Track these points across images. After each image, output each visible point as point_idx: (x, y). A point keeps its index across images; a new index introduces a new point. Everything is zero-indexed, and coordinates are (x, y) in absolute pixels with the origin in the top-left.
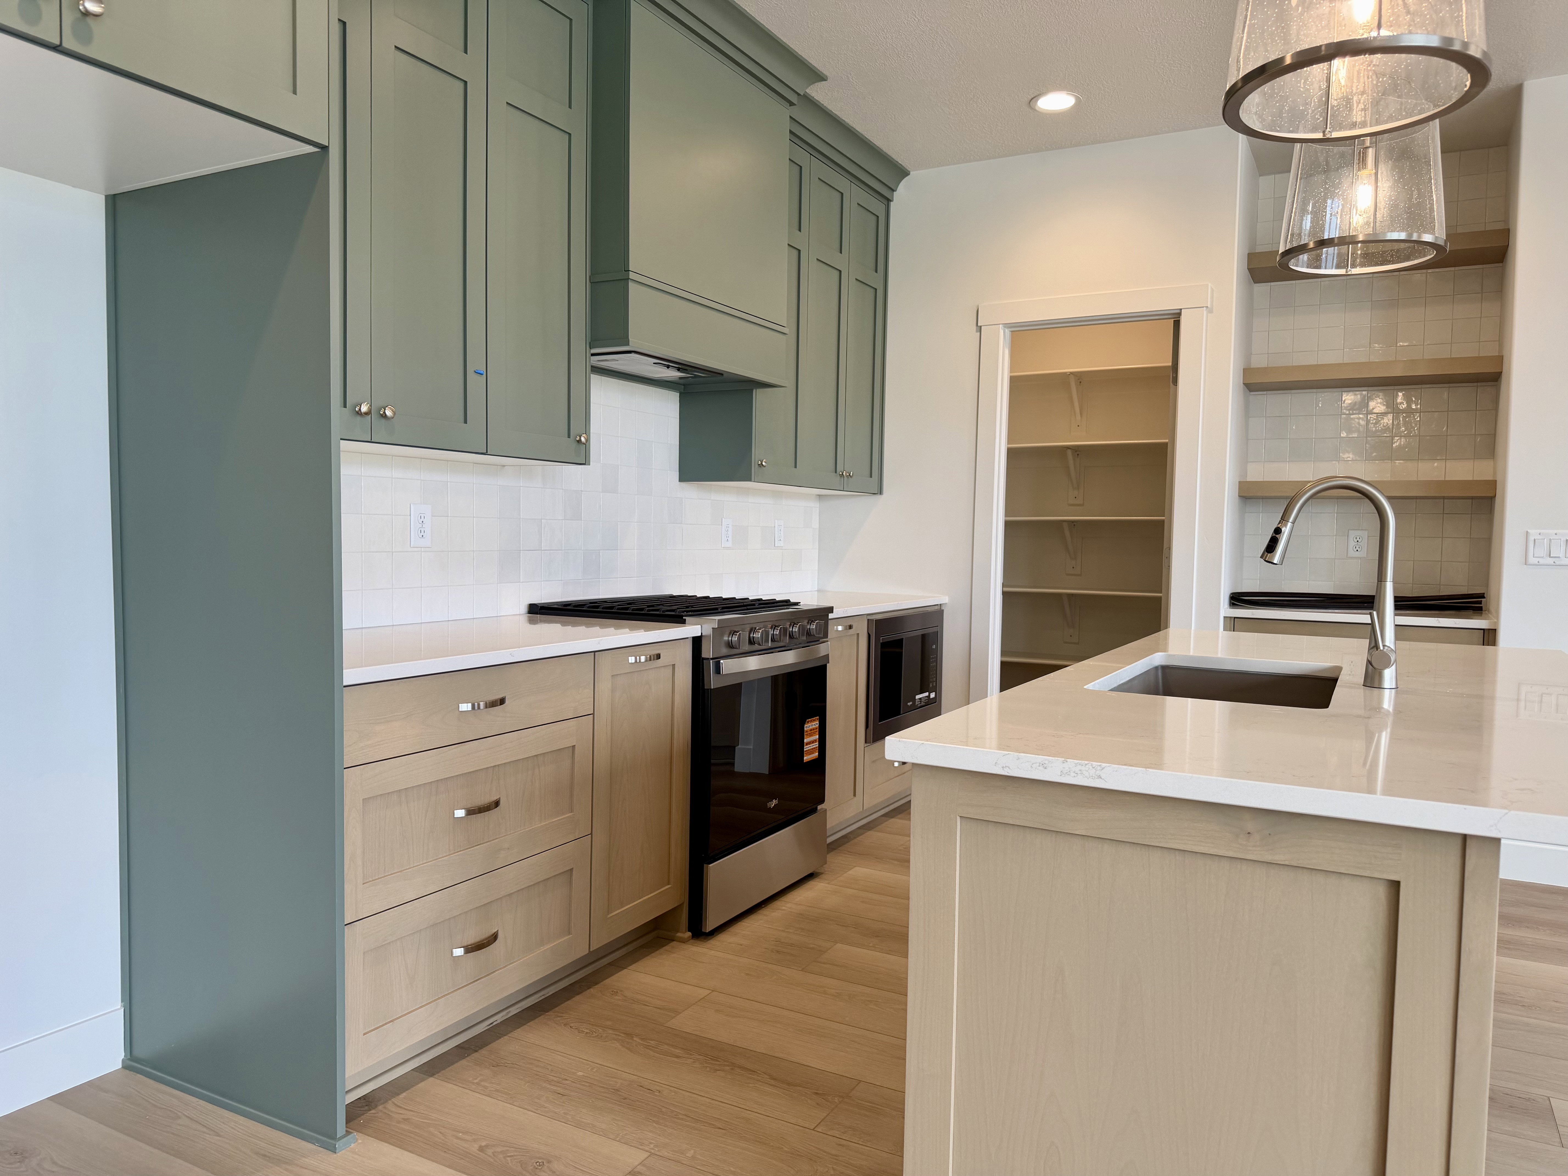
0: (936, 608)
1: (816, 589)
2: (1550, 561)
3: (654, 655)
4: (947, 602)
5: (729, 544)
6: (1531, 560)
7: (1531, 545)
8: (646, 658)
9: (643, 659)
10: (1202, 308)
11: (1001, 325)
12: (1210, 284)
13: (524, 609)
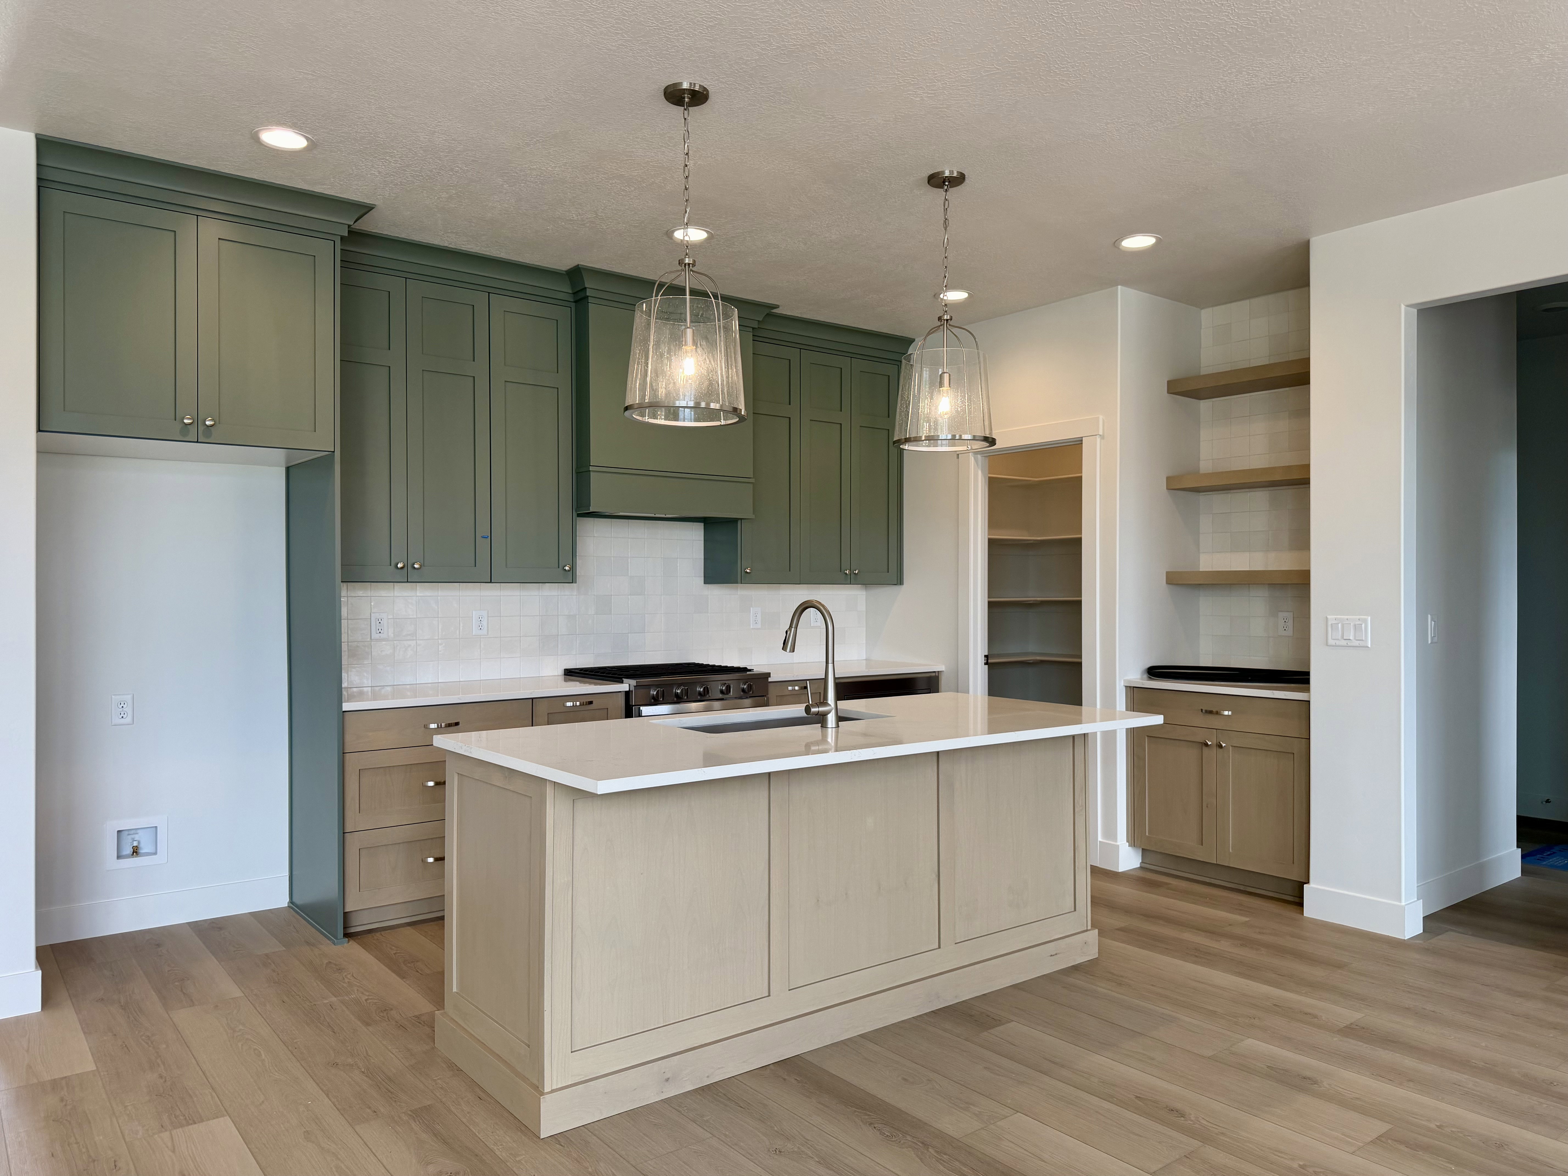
0: (934, 674)
1: (865, 658)
2: (1344, 643)
3: (586, 702)
4: (944, 670)
5: (759, 626)
6: (1331, 642)
7: (1330, 629)
8: (580, 703)
9: (578, 703)
10: (1095, 436)
11: (970, 454)
12: (1101, 417)
13: (561, 672)
